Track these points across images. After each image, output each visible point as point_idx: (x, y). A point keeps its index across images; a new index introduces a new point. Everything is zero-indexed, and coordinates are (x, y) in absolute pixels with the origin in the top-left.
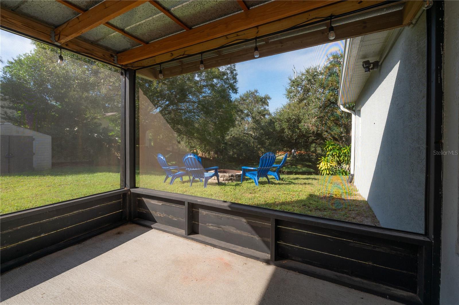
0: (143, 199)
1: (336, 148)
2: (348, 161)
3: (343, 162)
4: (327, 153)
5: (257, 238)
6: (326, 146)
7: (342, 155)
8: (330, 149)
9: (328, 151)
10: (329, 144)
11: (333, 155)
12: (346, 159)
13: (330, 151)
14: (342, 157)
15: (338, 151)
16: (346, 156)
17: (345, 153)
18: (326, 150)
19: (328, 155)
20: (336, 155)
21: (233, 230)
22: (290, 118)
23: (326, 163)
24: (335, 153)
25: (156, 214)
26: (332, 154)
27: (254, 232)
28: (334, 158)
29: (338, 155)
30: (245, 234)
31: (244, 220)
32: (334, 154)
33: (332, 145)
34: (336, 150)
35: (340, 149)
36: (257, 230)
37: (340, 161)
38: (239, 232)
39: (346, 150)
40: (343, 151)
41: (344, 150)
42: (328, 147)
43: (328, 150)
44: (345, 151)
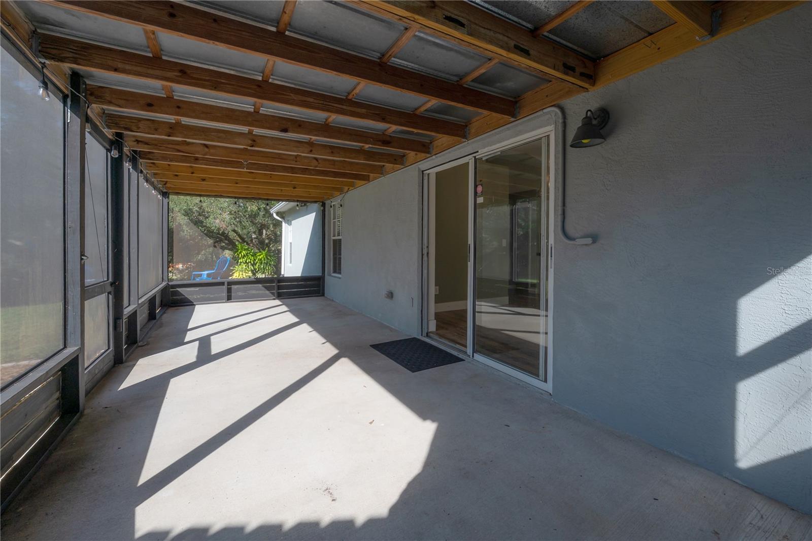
0: (178, 289)
1: (249, 253)
2: (264, 269)
3: (259, 270)
4: (240, 261)
5: (267, 292)
6: (238, 251)
7: (257, 262)
8: (243, 255)
9: (240, 258)
10: (242, 249)
11: (247, 263)
12: (262, 267)
13: (243, 258)
14: (257, 265)
15: (252, 257)
16: (261, 263)
17: (261, 259)
18: (238, 257)
19: (241, 263)
20: (250, 262)
21: (254, 292)
22: (190, 209)
23: (241, 273)
24: (250, 261)
25: (190, 297)
26: (246, 261)
27: (266, 290)
28: (248, 267)
29: (252, 262)
30: (261, 292)
31: (260, 285)
32: (247, 261)
33: (245, 250)
34: (250, 256)
35: (254, 255)
36: (268, 288)
37: (255, 269)
38: (258, 292)
39: (262, 256)
40: (258, 257)
41: (260, 255)
42: (240, 253)
43: (240, 256)
44: (260, 257)
